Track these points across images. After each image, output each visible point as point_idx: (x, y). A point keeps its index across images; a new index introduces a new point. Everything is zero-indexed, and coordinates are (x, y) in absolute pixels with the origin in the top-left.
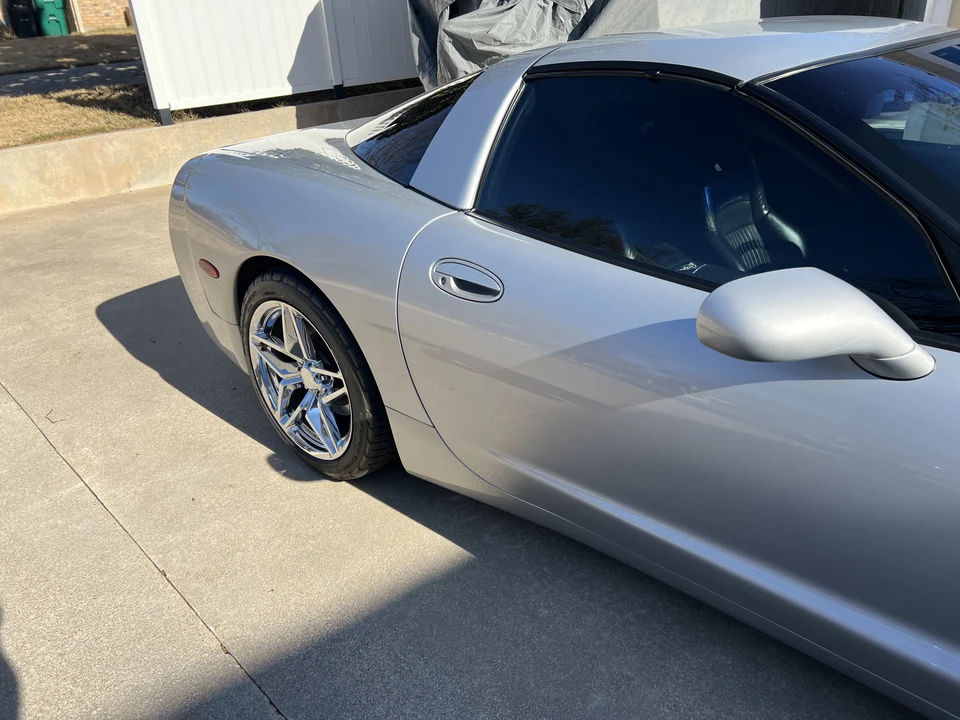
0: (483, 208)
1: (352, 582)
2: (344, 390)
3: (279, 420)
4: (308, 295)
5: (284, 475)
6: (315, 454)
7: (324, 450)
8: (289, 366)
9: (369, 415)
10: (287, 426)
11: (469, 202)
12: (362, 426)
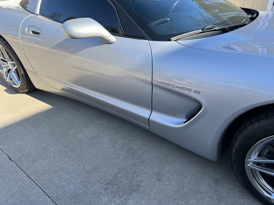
0: (41, 14)
1: (19, 114)
2: (16, 67)
3: (5, 78)
4: (3, 40)
5: (8, 93)
6: (15, 86)
7: (17, 85)
8: (5, 63)
9: (23, 73)
10: (8, 80)
11: (38, 12)
12: (22, 76)
